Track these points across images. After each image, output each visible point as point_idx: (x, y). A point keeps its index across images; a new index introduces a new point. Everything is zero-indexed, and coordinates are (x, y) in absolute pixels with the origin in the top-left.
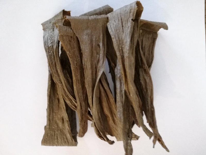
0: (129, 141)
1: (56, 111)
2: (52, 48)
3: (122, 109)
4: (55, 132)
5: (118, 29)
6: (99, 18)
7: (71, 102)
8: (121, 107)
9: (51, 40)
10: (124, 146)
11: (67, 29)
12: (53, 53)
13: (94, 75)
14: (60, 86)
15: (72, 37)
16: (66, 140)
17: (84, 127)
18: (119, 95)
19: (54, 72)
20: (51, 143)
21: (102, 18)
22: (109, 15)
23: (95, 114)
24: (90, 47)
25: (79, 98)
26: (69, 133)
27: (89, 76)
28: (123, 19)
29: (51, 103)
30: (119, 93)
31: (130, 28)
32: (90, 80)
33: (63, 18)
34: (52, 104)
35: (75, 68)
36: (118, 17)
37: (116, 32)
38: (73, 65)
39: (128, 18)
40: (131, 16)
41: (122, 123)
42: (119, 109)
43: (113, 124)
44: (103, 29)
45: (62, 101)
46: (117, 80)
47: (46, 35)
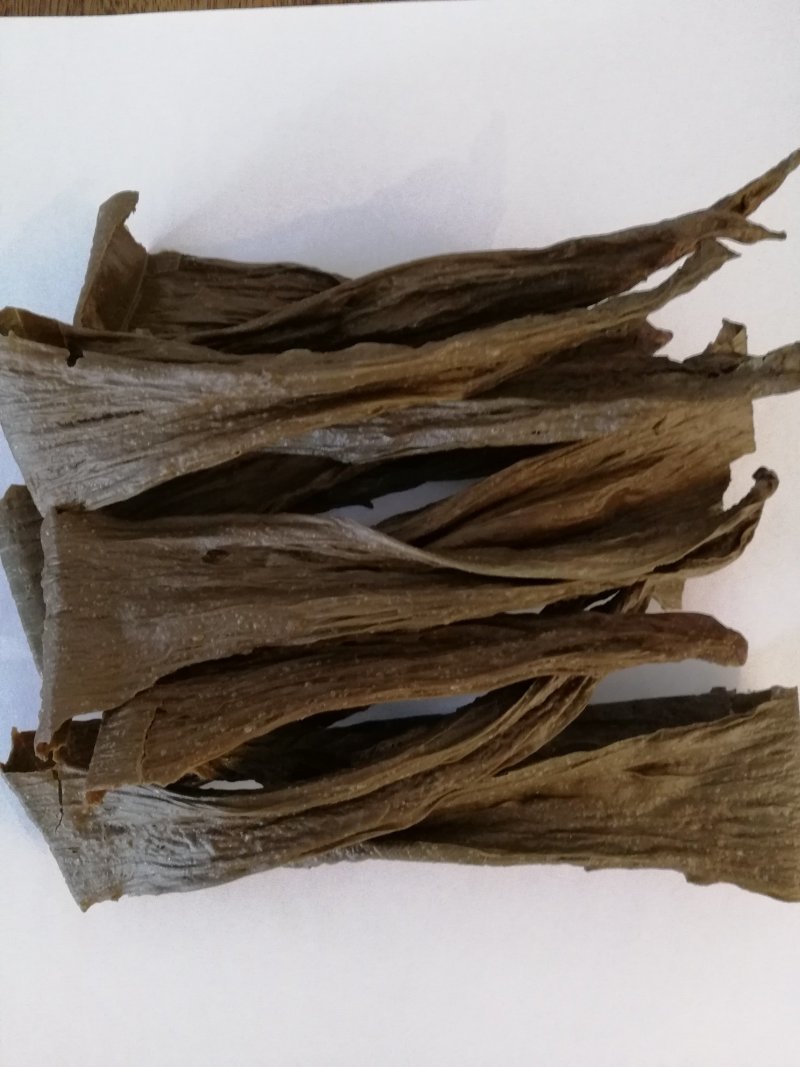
0: (756, 365)
1: (599, 814)
2: (222, 838)
3: (573, 406)
4: (720, 820)
5: (122, 443)
6: (56, 555)
7: (542, 717)
8: (564, 412)
9: (175, 843)
10: (784, 390)
11: (113, 739)
12: (256, 827)
13: (381, 577)
14: (451, 785)
15: (159, 711)
16: (767, 751)
17: (685, 633)
18: (493, 431)
19: (366, 820)
20: (787, 842)
21: (58, 541)
22: (44, 503)
23: (606, 565)
24: (218, 604)
25: (520, 661)
26: (720, 731)
27: (386, 606)
28: (68, 418)
29: (554, 843)
30: (486, 429)
31: (119, 372)
32: (409, 597)
33: (49, 771)
34: (555, 839)
35: (343, 688)
36: (57, 445)
37: (137, 455)
38: (321, 701)
39: (58, 388)
40: (48, 367)
41: (657, 404)
42: (575, 425)
43: (662, 468)
44: (119, 534)
45: (537, 775)
46: (411, 445)
47: (146, 876)
